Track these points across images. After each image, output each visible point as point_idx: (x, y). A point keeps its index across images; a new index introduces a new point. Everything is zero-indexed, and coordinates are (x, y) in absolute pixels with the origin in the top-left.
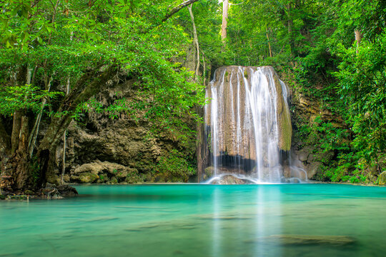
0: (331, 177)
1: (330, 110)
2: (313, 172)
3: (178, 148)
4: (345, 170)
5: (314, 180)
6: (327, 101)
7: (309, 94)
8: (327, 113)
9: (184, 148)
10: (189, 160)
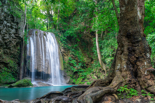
0: (75, 83)
1: (74, 55)
2: (68, 80)
3: (7, 67)
4: (81, 80)
5: (69, 84)
6: (73, 51)
7: (66, 47)
8: (72, 56)
9: (11, 67)
10: (13, 74)
